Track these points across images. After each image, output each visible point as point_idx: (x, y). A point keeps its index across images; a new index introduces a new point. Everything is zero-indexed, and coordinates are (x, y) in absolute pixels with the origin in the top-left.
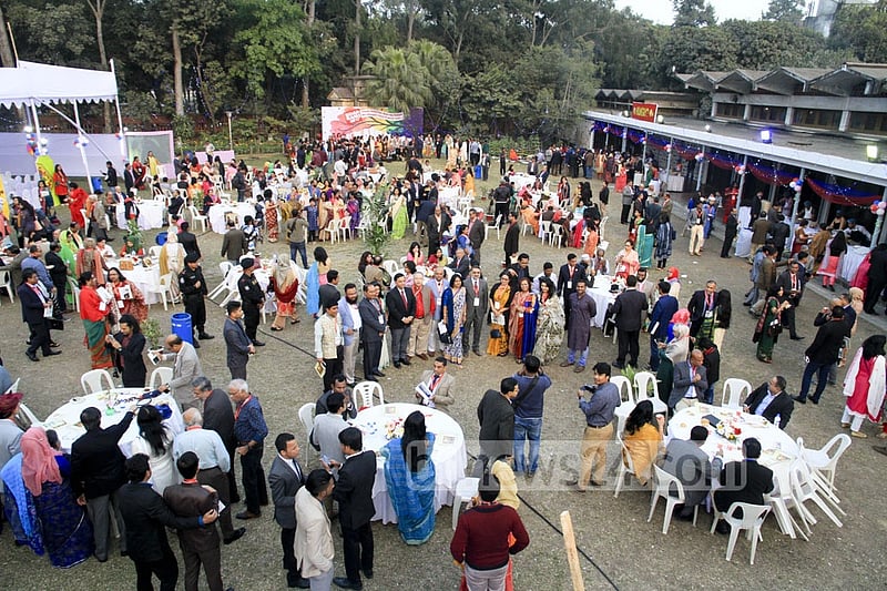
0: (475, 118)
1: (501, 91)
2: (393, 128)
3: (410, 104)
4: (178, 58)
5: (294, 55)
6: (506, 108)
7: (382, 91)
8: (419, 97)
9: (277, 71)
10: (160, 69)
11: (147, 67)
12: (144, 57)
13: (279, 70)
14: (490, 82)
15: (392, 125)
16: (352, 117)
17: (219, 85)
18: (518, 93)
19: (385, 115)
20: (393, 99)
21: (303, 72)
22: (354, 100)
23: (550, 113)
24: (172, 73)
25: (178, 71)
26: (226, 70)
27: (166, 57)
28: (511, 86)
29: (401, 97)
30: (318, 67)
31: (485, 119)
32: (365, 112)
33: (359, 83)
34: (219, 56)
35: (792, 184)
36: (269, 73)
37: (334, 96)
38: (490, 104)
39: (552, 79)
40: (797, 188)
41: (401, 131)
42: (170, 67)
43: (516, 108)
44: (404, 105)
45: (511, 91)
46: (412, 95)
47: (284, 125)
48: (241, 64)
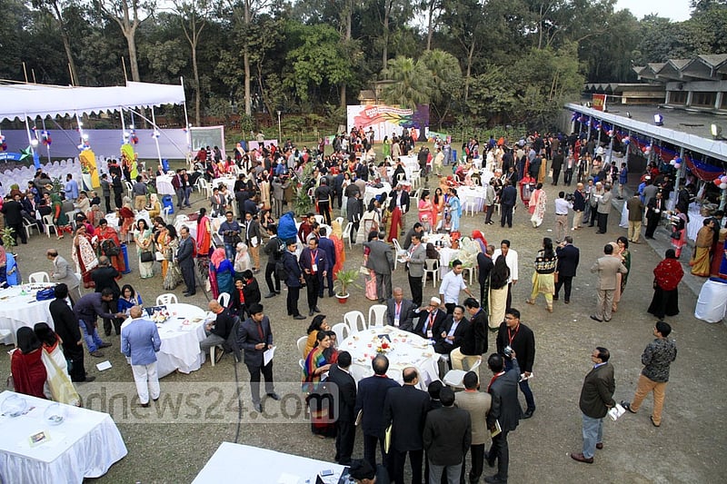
0: (475, 112)
1: (498, 89)
2: (404, 121)
3: (416, 102)
4: (248, 73)
5: (330, 67)
6: (502, 103)
7: (394, 92)
8: (425, 96)
9: (317, 79)
10: (235, 81)
11: (226, 80)
12: (224, 73)
13: (318, 79)
14: (488, 82)
15: (403, 119)
16: (372, 113)
17: (276, 92)
18: (512, 91)
19: (397, 111)
20: (402, 98)
21: (337, 79)
22: (376, 100)
23: (536, 106)
24: (243, 83)
25: (247, 82)
26: (281, 80)
27: (239, 73)
28: (507, 84)
29: (409, 96)
30: (348, 75)
31: (485, 113)
32: (382, 109)
33: (379, 87)
34: (277, 70)
35: (672, 162)
36: (311, 83)
37: (361, 97)
38: (489, 100)
39: (543, 77)
40: (677, 165)
41: (410, 123)
42: (242, 80)
43: (509, 104)
44: (411, 103)
45: (507, 89)
46: (418, 94)
47: (322, 120)
48: (291, 75)
